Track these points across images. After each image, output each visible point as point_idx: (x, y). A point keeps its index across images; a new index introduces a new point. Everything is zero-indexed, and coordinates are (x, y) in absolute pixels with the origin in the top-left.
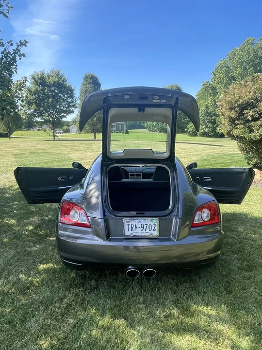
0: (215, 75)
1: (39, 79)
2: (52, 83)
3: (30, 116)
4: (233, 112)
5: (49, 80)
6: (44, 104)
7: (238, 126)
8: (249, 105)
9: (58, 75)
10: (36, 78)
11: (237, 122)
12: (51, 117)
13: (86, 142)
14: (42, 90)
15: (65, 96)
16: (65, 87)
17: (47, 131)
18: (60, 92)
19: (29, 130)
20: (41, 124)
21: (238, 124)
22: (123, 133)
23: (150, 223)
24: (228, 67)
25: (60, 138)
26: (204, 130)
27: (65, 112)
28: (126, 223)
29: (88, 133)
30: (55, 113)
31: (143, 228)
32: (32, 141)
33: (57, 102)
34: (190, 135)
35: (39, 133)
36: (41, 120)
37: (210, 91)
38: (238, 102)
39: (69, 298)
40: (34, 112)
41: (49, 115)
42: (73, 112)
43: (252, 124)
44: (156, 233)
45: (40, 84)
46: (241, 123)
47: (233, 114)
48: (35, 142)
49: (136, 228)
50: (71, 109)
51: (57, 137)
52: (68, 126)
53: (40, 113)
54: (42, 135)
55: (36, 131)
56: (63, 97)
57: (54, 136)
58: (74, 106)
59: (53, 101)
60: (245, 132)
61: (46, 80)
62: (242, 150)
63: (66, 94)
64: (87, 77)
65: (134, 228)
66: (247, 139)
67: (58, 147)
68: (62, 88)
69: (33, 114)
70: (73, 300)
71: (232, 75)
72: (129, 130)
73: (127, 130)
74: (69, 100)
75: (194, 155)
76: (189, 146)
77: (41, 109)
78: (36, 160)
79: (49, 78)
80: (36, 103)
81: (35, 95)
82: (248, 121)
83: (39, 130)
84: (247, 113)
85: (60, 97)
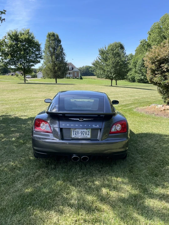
0: (150, 34)
1: (13, 36)
2: (24, 39)
3: (6, 64)
4: (154, 65)
5: (22, 37)
6: (17, 55)
7: (157, 75)
8: (165, 60)
9: (28, 33)
10: (11, 35)
11: (156, 72)
12: (23, 66)
13: (49, 85)
14: (16, 44)
15: (33, 50)
16: (34, 43)
17: (19, 76)
18: (30, 46)
19: (4, 75)
20: (15, 70)
21: (157, 74)
22: (78, 79)
23: (86, 130)
24: (160, 28)
25: (29, 82)
26: (141, 77)
27: (33, 62)
28: (72, 131)
29: (51, 78)
30: (26, 62)
31: (82, 133)
32: (8, 83)
33: (27, 54)
34: (130, 81)
35: (13, 77)
36: (15, 68)
37: (146, 47)
38: (157, 58)
39: (39, 172)
40: (9, 61)
41: (21, 64)
42: (39, 62)
43: (166, 74)
44: (89, 137)
45: (14, 39)
46: (159, 73)
47: (154, 67)
48: (10, 84)
49: (78, 133)
50: (38, 60)
51: (27, 81)
52: (36, 73)
53: (14, 62)
54: (15, 79)
55: (10, 76)
56: (32, 50)
57: (25, 80)
58: (40, 57)
59: (24, 53)
60: (162, 79)
61: (19, 36)
62: (160, 92)
63: (35, 48)
64: (49, 35)
65: (77, 134)
66: (163, 84)
67: (28, 88)
68: (31, 43)
69: (8, 63)
70: (41, 174)
71: (163, 34)
72: (82, 77)
73: (81, 77)
74: (37, 53)
75: (128, 96)
76: (127, 89)
77: (15, 59)
78: (12, 97)
79: (21, 35)
80: (11, 54)
81: (10, 48)
82: (164, 72)
83: (12, 75)
84: (163, 66)
85: (30, 50)
